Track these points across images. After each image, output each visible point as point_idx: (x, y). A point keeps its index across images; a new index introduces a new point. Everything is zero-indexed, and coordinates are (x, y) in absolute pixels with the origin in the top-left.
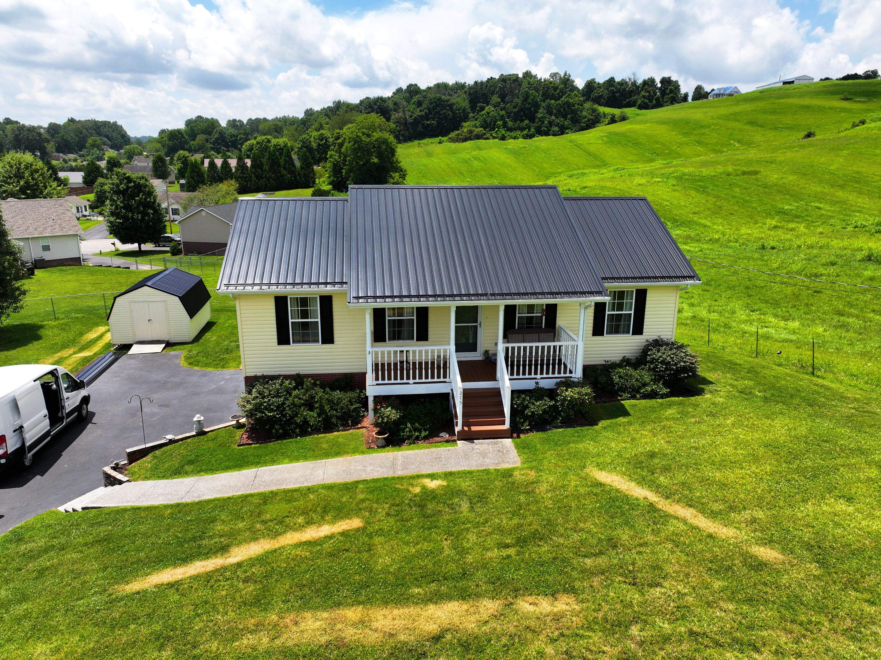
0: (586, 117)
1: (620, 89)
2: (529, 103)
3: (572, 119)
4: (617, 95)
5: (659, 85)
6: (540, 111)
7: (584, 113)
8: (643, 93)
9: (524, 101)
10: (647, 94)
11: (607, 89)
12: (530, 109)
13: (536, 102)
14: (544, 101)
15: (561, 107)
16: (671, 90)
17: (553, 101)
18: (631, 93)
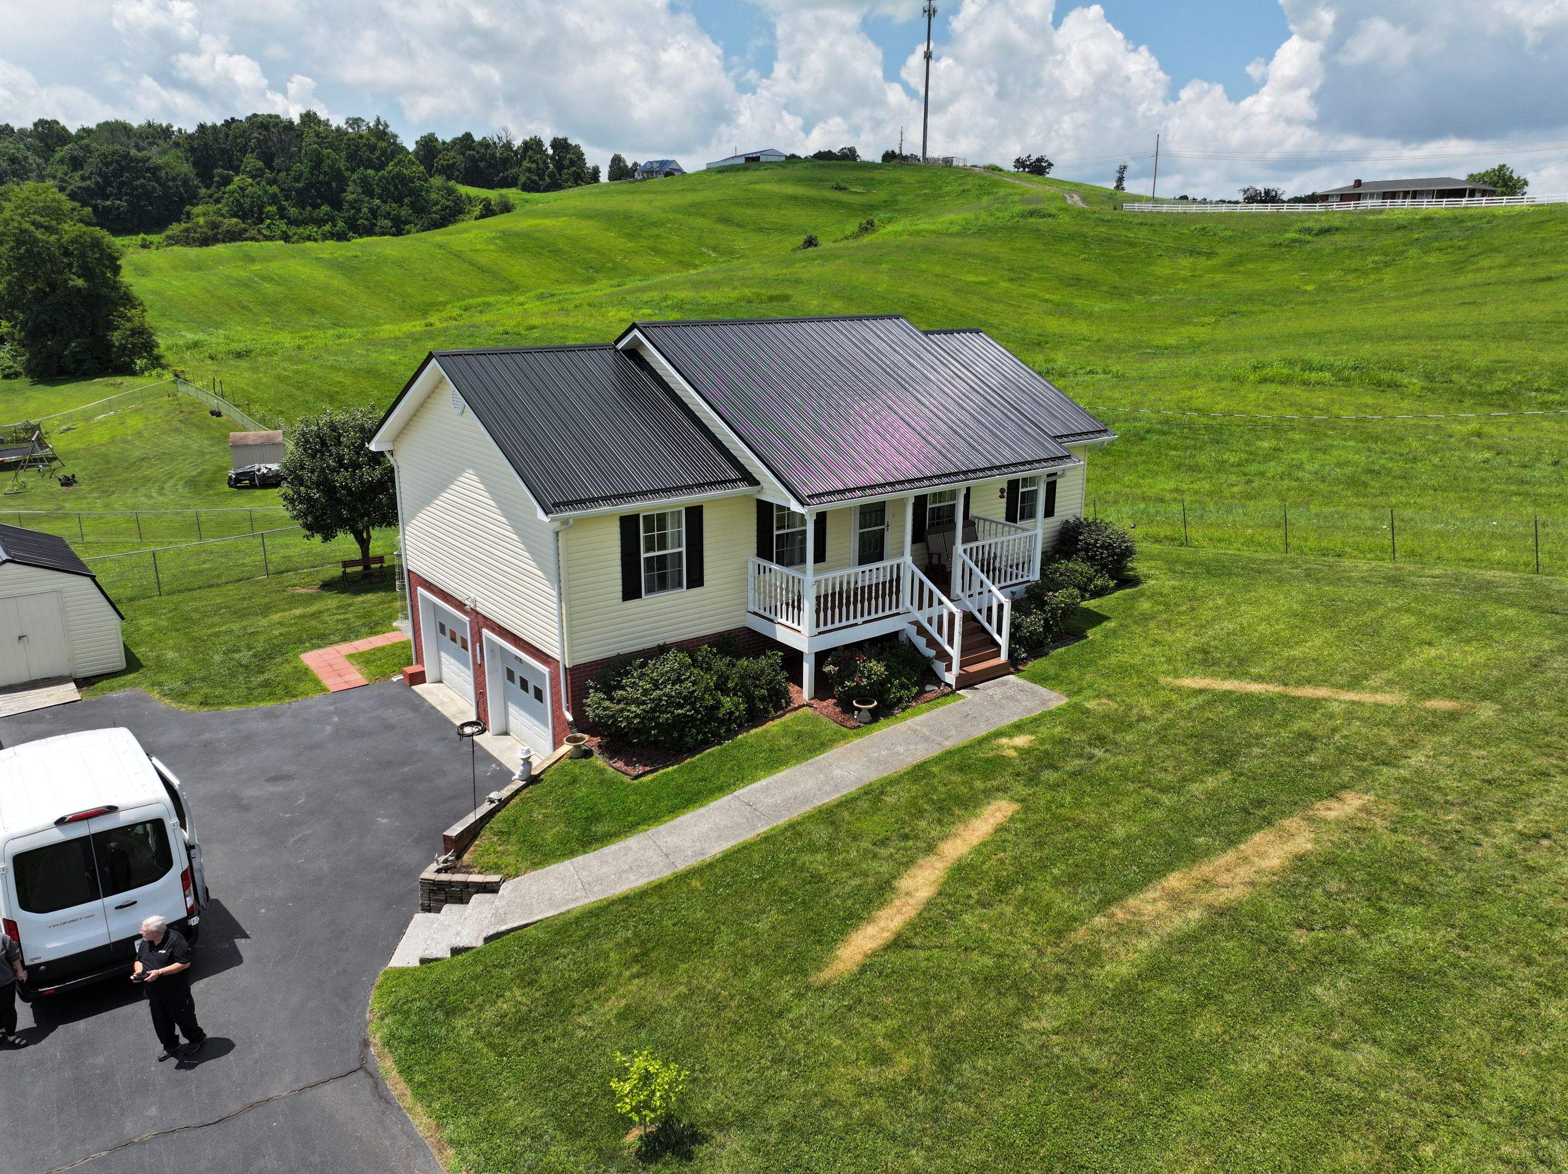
0: (437, 203)
1: (484, 155)
2: (325, 173)
3: (412, 205)
4: (482, 164)
5: (550, 152)
6: (350, 189)
7: (433, 196)
8: (526, 164)
9: (313, 168)
10: (534, 166)
11: (463, 154)
12: (328, 184)
13: (339, 172)
14: (353, 171)
15: (389, 183)
16: (571, 161)
17: (371, 172)
18: (506, 162)
